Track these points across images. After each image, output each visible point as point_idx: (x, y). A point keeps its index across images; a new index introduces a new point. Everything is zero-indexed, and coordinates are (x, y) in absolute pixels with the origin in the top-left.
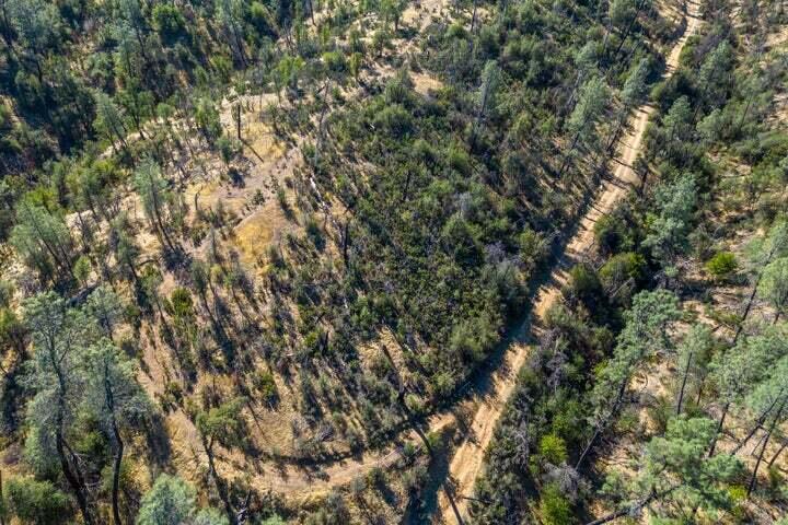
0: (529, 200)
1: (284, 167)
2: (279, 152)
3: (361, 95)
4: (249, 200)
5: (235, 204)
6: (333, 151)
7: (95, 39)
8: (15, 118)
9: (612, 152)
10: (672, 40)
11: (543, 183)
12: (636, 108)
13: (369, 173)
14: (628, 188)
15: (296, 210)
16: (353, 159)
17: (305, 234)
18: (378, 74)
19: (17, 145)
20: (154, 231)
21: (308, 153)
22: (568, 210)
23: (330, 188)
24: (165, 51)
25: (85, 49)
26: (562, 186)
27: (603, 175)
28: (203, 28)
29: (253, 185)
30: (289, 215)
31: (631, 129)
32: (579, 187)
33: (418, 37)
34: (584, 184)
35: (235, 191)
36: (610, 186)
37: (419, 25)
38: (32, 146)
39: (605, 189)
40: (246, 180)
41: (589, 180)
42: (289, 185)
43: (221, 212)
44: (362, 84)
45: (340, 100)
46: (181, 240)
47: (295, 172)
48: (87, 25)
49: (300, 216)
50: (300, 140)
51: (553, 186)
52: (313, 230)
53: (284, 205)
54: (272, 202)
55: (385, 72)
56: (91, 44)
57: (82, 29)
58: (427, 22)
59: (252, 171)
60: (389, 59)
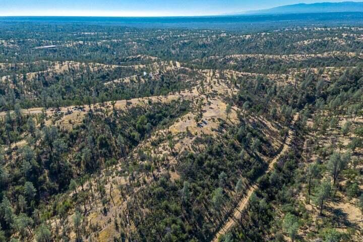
0: (198, 225)
1: (121, 209)
2: (120, 202)
3: (152, 181)
4: (106, 221)
5: (102, 223)
6: (137, 203)
7: (78, 146)
8: (47, 178)
9: (236, 205)
10: (274, 156)
11: (206, 218)
12: (251, 186)
13: (146, 213)
14: (237, 221)
15: (120, 226)
16: (143, 207)
17: (120, 236)
18: (160, 172)
19: (46, 188)
20: (76, 232)
21: (129, 204)
22: (212, 230)
23: (132, 219)
24: (99, 151)
25: (75, 149)
26: (212, 220)
27: (230, 215)
28: (114, 142)
29: (109, 215)
30: (117, 228)
31: (246, 194)
32: (219, 220)
33: (178, 156)
34: (221, 219)
35: (103, 217)
36: (231, 220)
37: (180, 151)
38: (50, 188)
39: (229, 221)
40: (108, 213)
41: (223, 217)
42: (120, 216)
43: (97, 226)
44: (154, 175)
45: (145, 182)
46: (82, 236)
47: (123, 212)
48: (77, 141)
49: (120, 229)
50: (129, 198)
51: (209, 219)
52: (123, 235)
53: (116, 224)
54: (113, 223)
55: (163, 171)
56: (77, 148)
57: (75, 142)
58: (183, 150)
59: (111, 210)
60: (166, 165)
